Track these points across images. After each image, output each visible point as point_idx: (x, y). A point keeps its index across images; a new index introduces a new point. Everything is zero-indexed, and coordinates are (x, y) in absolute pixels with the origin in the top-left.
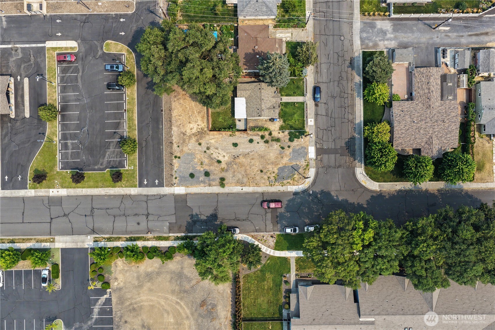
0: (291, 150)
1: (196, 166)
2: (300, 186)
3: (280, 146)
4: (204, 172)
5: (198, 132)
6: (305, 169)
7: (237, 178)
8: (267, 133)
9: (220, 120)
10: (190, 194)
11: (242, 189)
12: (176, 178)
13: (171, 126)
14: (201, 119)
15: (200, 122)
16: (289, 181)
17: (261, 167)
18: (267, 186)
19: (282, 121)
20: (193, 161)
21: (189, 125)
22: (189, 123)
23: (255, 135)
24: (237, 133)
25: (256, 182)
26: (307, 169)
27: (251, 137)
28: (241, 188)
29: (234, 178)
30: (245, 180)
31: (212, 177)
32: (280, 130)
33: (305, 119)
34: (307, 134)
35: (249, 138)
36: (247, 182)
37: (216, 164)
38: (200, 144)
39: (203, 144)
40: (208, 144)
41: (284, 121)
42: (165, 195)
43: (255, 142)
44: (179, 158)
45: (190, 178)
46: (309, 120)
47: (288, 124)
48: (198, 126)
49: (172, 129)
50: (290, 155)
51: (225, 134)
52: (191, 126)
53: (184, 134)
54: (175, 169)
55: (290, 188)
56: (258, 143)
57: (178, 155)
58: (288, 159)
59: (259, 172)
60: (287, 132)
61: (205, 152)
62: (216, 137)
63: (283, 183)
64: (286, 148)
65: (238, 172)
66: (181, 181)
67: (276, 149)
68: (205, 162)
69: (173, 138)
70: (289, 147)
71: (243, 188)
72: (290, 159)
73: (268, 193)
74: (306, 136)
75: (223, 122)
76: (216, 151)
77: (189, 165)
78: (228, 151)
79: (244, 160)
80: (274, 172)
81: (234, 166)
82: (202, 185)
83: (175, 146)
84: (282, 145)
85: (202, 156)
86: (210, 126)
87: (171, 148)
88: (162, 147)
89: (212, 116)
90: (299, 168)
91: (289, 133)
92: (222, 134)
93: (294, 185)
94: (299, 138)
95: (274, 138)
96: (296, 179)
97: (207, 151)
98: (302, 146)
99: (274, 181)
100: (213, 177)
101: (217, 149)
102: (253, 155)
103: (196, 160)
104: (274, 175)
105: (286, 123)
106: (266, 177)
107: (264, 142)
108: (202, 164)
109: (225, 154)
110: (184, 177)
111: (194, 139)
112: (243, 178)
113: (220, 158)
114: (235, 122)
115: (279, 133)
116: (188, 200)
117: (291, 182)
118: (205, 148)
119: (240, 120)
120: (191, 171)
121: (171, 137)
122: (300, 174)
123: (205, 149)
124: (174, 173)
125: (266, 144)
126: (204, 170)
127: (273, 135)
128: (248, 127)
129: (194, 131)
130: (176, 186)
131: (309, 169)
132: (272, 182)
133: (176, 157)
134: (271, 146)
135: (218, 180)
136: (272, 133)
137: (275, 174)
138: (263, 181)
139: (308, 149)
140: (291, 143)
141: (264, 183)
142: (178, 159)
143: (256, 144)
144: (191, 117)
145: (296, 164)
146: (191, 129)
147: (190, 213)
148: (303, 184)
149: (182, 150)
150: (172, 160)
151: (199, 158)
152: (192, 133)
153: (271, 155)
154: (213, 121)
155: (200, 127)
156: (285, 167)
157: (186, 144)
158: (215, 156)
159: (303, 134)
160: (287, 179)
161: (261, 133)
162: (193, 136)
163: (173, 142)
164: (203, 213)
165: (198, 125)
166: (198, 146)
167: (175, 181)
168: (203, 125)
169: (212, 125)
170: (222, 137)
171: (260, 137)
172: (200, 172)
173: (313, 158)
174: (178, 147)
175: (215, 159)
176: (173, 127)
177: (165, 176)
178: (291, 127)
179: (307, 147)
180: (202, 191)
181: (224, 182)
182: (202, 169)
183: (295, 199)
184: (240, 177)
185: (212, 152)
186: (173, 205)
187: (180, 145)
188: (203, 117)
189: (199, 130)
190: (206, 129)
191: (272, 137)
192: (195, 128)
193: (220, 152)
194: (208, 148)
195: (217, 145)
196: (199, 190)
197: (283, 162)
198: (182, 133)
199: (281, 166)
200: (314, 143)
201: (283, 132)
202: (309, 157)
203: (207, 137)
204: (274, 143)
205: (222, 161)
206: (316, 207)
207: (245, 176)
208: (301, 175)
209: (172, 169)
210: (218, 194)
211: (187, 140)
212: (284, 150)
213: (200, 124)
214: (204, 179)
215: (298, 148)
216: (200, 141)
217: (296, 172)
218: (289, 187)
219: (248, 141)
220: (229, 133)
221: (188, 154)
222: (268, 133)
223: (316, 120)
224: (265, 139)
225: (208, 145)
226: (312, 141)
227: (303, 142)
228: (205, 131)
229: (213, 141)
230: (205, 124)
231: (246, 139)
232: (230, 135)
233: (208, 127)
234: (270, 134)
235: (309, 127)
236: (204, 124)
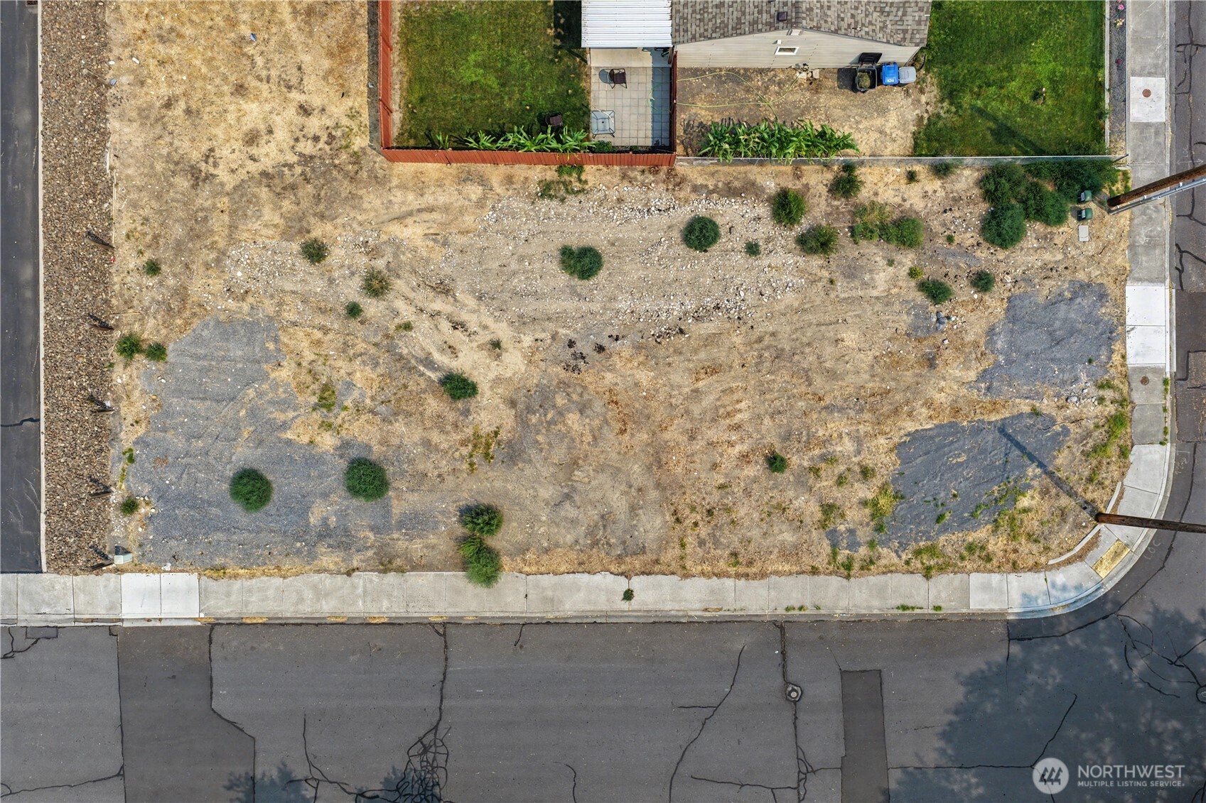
0: (995, 304)
1: (281, 417)
2: (1060, 577)
3: (912, 273)
4: (343, 464)
5: (306, 159)
6: (1100, 448)
7: (594, 514)
8: (816, 179)
9: (469, 74)
10: (239, 625)
11: (628, 595)
12: (129, 506)
13: (99, 111)
14: (326, 64)
15: (316, 92)
16: (981, 534)
17: (769, 431)
18: (814, 571)
19: (932, 93)
20: (265, 377)
21: (232, 105)
22: (240, 89)
23: (731, 192)
24: (592, 173)
25: (731, 539)
26: (1113, 450)
27: (701, 208)
28: (622, 584)
29: (569, 510)
30: (652, 525)
31: (402, 500)
32: (916, 151)
33: (1106, 75)
34: (1119, 188)
35: (684, 214)
36: (663, 544)
37: (433, 405)
38: (315, 252)
39: (337, 255)
40: (374, 252)
41: (951, 93)
42: (51, 633)
43: (728, 249)
44: (157, 352)
45: (237, 512)
46: (1136, 84)
47: (981, 112)
48: (300, 120)
49: (105, 134)
50: (990, 342)
51: (509, 180)
52: (253, 113)
53: (198, 178)
54: (128, 437)
55: (986, 588)
56: (752, 249)
57: (150, 332)
58: (972, 375)
59: (755, 469)
60: (967, 176)
61: (354, 311)
62: (442, 199)
63: (932, 551)
64: (963, 291)
65: (601, 469)
66: (164, 526)
67: (887, 301)
68: (350, 385)
69: (115, 204)
70: (982, 282)
71: (637, 583)
72: (983, 376)
73: (820, 623)
74: (1114, 201)
75: (485, 90)
76: (439, 305)
77: (227, 410)
78: (530, 307)
79: (644, 377)
80: (866, 473)
81: (573, 419)
82: (329, 559)
83: (127, 259)
84: (930, 271)
85: (331, 343)
86: (397, 117)
87: (100, 279)
88: (27, 273)
89: (407, 42)
90: (1057, 441)
91: (982, 182)
92: (482, 181)
93: (1015, 568)
94: (1060, 220)
95: (874, 218)
96: (1031, 523)
97: (372, 308)
98: (1081, 276)
99: (864, 534)
100: (413, 497)
101: (443, 289)
102: (710, 341)
103: (285, 374)
104: (865, 491)
105: (966, 99)
106: (808, 506)
107: (802, 241)
108: (327, 399)
109: (502, 331)
110: (190, 500)
111: (268, 214)
112: (633, 509)
113: (469, 361)
114: (582, 94)
115: (912, 177)
116: (219, 670)
117: (997, 545)
118: (357, 282)
119: (616, 77)
120: (243, 454)
121: (100, 190)
122: (1059, 483)
123: (352, 290)
124: (115, 470)
125: (816, 262)
126: (346, 445)
127: (864, 195)
128: (680, 131)
129: (270, 154)
130: (137, 568)
131: (1124, 453)
132: (853, 545)
133: (131, 347)
134: (852, 273)
135: (450, 527)
136: (862, 174)
137: (877, 481)
138: (789, 537)
139: (1120, 303)
140: (1001, 254)
141: (789, 553)
142: (153, 366)
143: (740, 259)
144: (249, 50)
145: (1035, 413)
146: (252, 139)
147: (240, 770)
148: (1080, 557)
149: (181, 293)
150: (101, 370)
151: (309, 355)
152: (253, 167)
153: (851, 338)
154: (417, 79)
155: (314, 124)
156: (952, 429)
157: (212, 246)
158: (424, 340)
159: (1095, 190)
160: (963, 524)
161: (771, 178)
162: (264, 193)
163: (116, 236)
164: (330, 770)
165: (305, 110)
166: (303, 265)
167: (122, 529)
168: (339, 110)
169: (411, 113)
170: (480, 204)
171: (763, 210)
172: (312, 459)
173: (1157, 371)
174: (153, 268)
175: (429, 362)
176: (113, 124)
177: (52, 493)
178: (1004, 135)
179: (1112, 289)
180: (327, 608)
181: (493, 542)
182: (328, 441)
183: (1026, 667)
184: (618, 502)
185: (407, 313)
186: (111, 705)
187: (164, 254)
188: (341, 51)
189: (307, 148)
190: (360, 142)
191: (860, 211)
192: (281, 135)
193: (464, 316)
194: (376, 286)
195: (441, 263)
196: (308, 594)
197: (940, 398)
198: (177, 164)
199: (921, 421)
200: (1163, 258)
201: (942, 171)
202: (1132, 361)
203: (372, 200)
204: (874, 251)
205: (484, 387)
206: (1176, 734)
207: (653, 494)
208: (1071, 494)
209: (105, 436)
210: (444, 630)
211: (219, 223)
212: (945, 308)
213: (316, 101)
214: (342, 515)
215: (1046, 289)
216: (319, 231)
217: (1033, 470)
218: (976, 579)
219: (676, 235)
220: (539, 173)
221: (228, 328)
222: (829, 176)
223: (1182, 90)
224: (804, 224)
225: (380, 264)
226: (1152, 244)
227: (1091, 249)
228: (356, 158)
229: (412, 233)
230: (360, 101)
231: (665, 220)
232: (546, 190)
233: (379, 125)
234: (845, 184)
235: (1131, 134)
236: (349, 102)
